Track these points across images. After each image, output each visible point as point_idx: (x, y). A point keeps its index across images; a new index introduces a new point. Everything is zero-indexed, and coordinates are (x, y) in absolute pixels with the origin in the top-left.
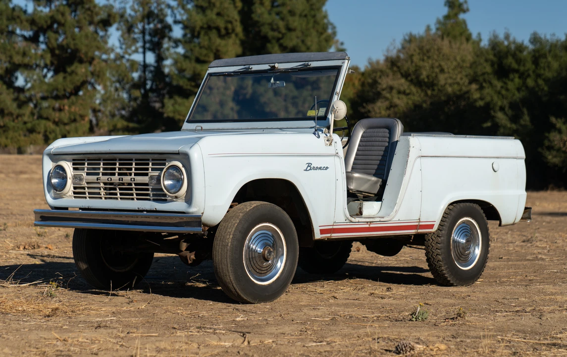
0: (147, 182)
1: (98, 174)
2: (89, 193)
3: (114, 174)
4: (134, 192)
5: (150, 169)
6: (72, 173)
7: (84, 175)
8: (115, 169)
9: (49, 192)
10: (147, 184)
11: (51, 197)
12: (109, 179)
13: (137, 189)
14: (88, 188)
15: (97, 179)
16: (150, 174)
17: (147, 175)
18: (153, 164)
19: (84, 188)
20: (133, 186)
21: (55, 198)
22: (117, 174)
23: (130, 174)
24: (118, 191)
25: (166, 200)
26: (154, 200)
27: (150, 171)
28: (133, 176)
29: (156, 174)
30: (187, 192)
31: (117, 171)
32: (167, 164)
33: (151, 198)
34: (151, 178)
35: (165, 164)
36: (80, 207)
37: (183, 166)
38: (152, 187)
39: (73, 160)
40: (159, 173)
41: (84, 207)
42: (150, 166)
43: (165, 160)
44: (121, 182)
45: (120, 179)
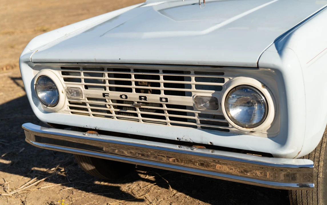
0: (192, 105)
2: (93, 110)
3: (130, 90)
4: (167, 115)
5: (193, 86)
6: (65, 86)
7: (83, 88)
9: (37, 105)
10: (191, 108)
11: (41, 110)
12: (124, 97)
13: (170, 112)
15: (104, 95)
16: (193, 94)
17: (190, 94)
19: (84, 104)
20: (165, 108)
21: (46, 112)
22: (134, 90)
23: (158, 92)
24: (139, 112)
25: (228, 131)
26: (203, 128)
27: (193, 89)
28: (163, 95)
29: (208, 94)
30: (272, 124)
31: (133, 86)
32: (227, 80)
33: (199, 126)
34: (199, 100)
35: (222, 81)
36: (83, 127)
37: (264, 85)
38: (200, 112)
39: (62, 68)
40: (213, 94)
41: (88, 127)
42: (193, 82)
43: (222, 74)
44: (143, 101)
45: (140, 98)
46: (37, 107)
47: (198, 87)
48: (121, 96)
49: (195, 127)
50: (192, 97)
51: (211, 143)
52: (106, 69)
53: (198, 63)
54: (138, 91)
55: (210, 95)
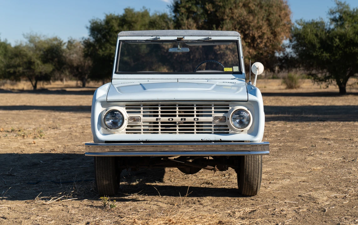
0: (212, 121)
1: (158, 116)
2: (144, 130)
3: (175, 116)
4: (195, 128)
5: (213, 112)
6: (128, 116)
7: (142, 117)
8: (175, 112)
9: (99, 129)
10: (211, 123)
11: (101, 133)
12: (171, 119)
13: (197, 126)
14: (143, 126)
15: (157, 119)
16: (213, 115)
17: (211, 116)
18: (215, 108)
19: (140, 126)
20: (195, 124)
21: (104, 134)
22: (177, 115)
23: (193, 116)
24: (178, 128)
25: (228, 133)
26: (215, 133)
27: (213, 113)
28: (195, 117)
29: (221, 115)
30: (250, 128)
31: (177, 113)
32: (230, 108)
33: (213, 132)
34: (216, 118)
35: (228, 108)
36: (136, 140)
37: (248, 110)
38: (215, 124)
39: (126, 105)
40: (223, 115)
41: (141, 140)
42: (213, 110)
43: (228, 105)
44: (183, 121)
45: (182, 119)
46: (99, 131)
47: (215, 112)
48: (169, 119)
49: (211, 133)
50: (212, 117)
51: (220, 139)
52: (160, 105)
53: (220, 99)
54: (179, 116)
55: (222, 115)
